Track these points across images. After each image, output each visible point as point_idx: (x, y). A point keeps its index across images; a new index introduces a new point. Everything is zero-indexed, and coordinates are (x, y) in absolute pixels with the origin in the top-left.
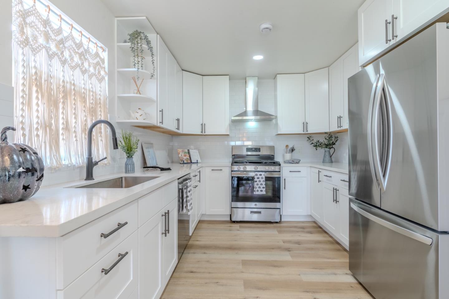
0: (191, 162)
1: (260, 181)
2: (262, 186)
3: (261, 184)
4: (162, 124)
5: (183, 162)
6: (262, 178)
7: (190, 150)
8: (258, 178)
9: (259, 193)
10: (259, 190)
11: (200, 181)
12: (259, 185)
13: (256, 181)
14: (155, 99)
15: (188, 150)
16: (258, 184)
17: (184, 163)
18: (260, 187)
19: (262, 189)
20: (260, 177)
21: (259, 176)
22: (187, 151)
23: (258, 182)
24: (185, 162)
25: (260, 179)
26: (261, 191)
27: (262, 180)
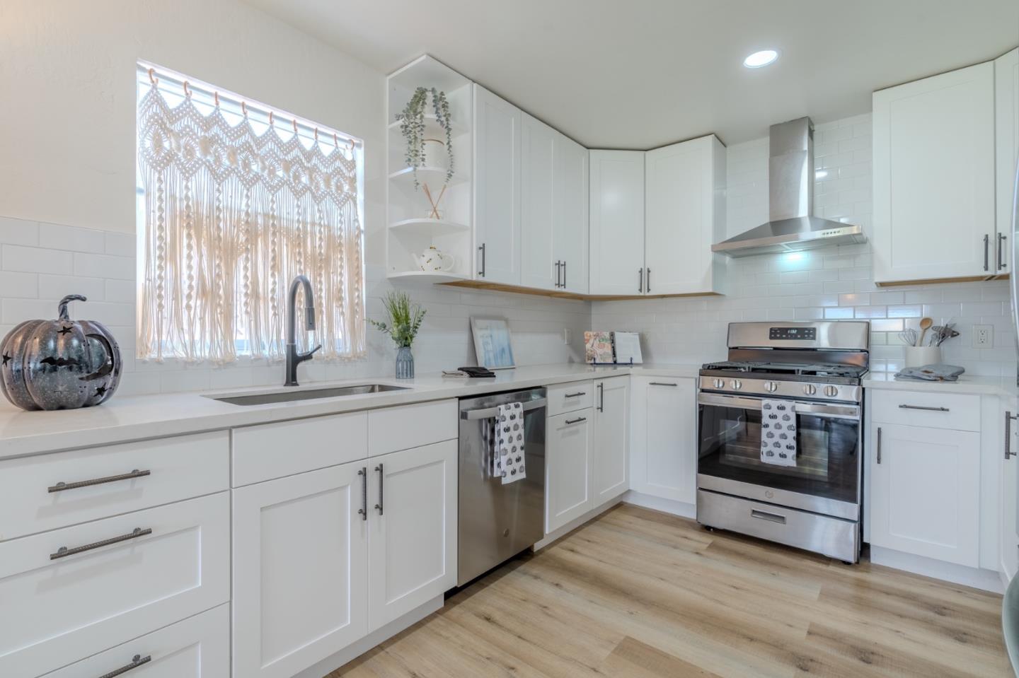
0: (615, 362)
1: (778, 426)
2: (784, 443)
3: (784, 436)
4: (484, 276)
5: (592, 362)
6: (787, 418)
7: (618, 336)
8: (773, 417)
9: (775, 461)
10: (777, 451)
11: (601, 409)
12: (776, 439)
13: (767, 426)
14: (467, 224)
15: (612, 335)
16: (770, 435)
17: (595, 363)
18: (777, 445)
19: (784, 450)
20: (780, 414)
21: (774, 411)
22: (607, 335)
23: (771, 429)
24: (597, 361)
25: (780, 420)
26: (783, 456)
27: (785, 424)
